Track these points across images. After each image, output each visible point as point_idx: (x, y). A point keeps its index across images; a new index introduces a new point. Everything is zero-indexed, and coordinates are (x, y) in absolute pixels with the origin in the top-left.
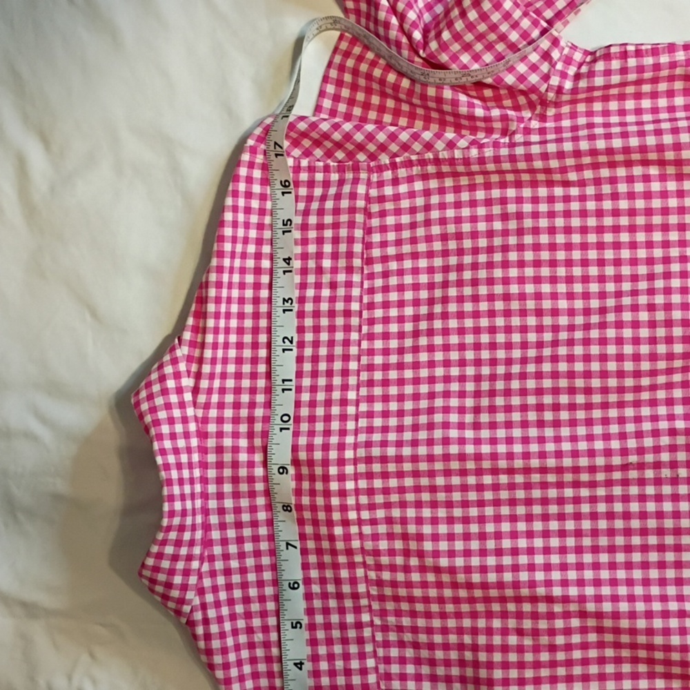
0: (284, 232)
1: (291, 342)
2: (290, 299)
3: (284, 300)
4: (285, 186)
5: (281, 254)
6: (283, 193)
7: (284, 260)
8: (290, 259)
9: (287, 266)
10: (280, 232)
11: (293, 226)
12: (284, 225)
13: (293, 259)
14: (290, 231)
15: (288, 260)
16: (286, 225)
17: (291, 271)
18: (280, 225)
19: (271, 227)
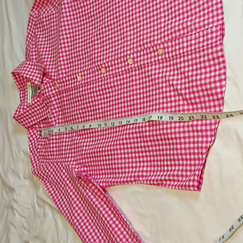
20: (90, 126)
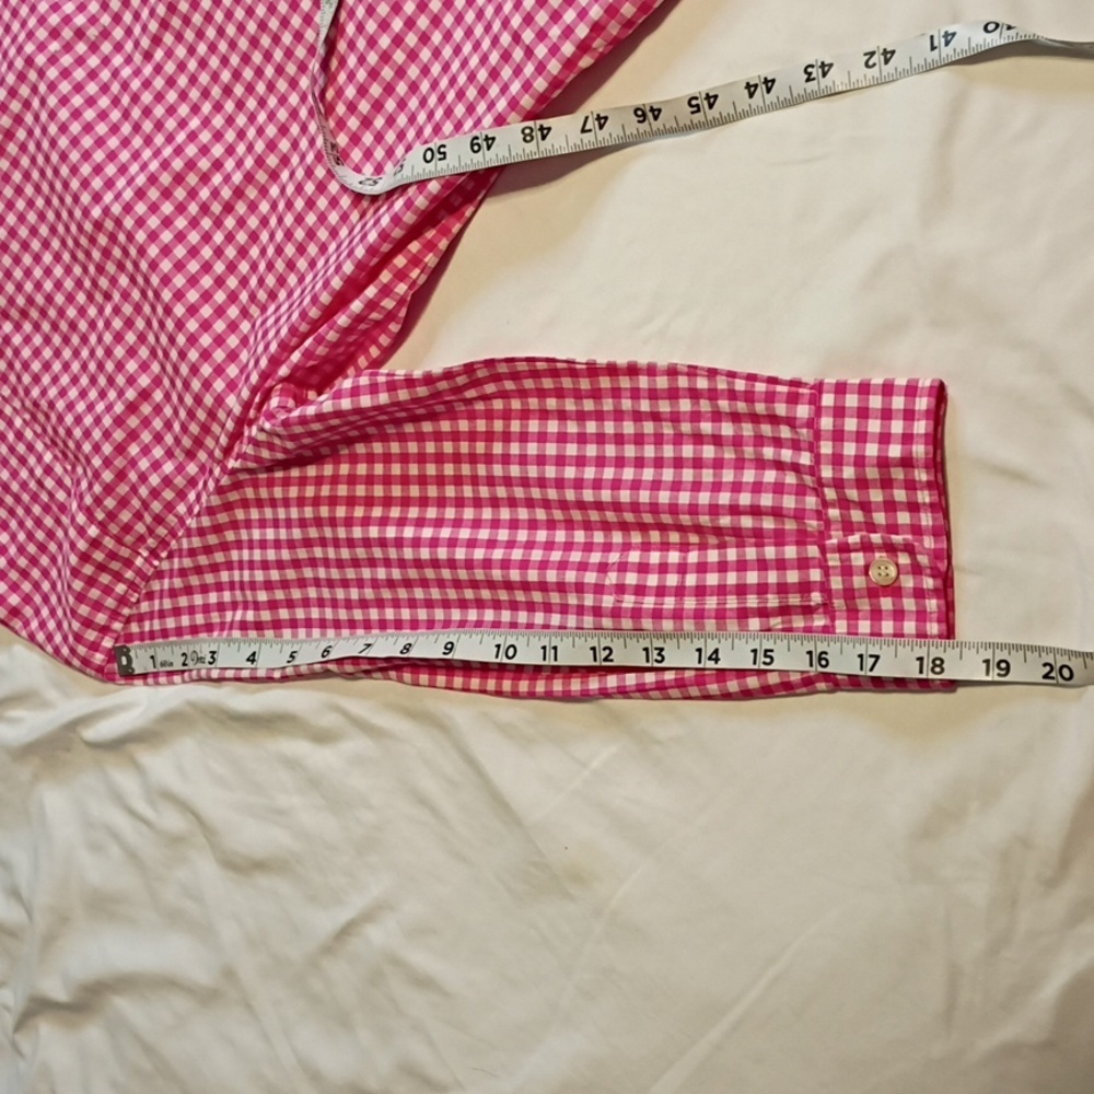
1: (606, 659)
4: (820, 659)
7: (716, 651)
12: (766, 651)
16: (766, 656)
20: (450, 647)
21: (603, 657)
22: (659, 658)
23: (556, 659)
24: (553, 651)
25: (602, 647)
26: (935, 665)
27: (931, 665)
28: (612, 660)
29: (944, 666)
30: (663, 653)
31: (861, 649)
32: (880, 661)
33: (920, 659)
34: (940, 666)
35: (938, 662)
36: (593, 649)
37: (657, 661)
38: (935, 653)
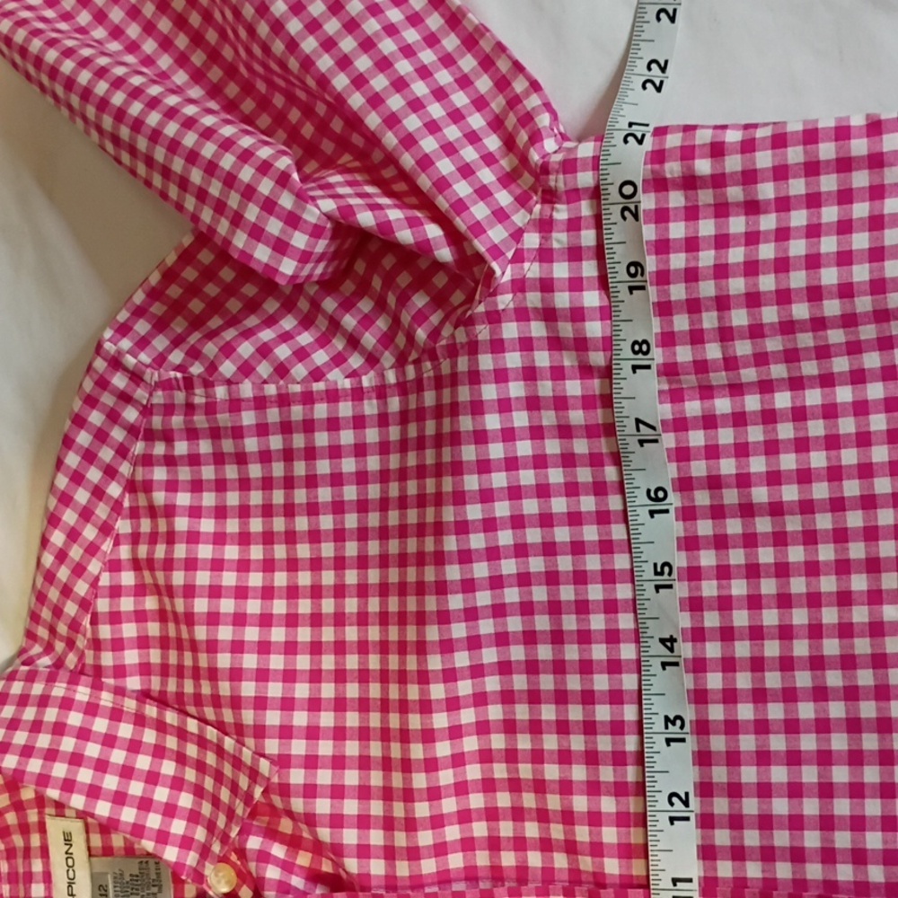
0: (658, 588)
1: (686, 803)
2: (678, 717)
3: (667, 719)
4: (657, 499)
5: (655, 631)
6: (652, 513)
7: (663, 641)
8: (673, 640)
9: (668, 653)
10: (650, 587)
11: (675, 575)
12: (656, 573)
13: (680, 639)
14: (670, 587)
15: (669, 642)
16: (662, 573)
17: (676, 664)
18: (648, 572)
19: (631, 576)
21: (682, 807)
22: (678, 723)
23: (690, 880)
24: (680, 885)
25: (668, 807)
26: (640, 351)
27: (640, 356)
28: (687, 794)
29: (640, 340)
30: (672, 718)
31: (633, 444)
32: (641, 418)
33: (635, 368)
34: (640, 345)
35: (637, 348)
36: (672, 820)
37: (682, 727)
38: (627, 353)
